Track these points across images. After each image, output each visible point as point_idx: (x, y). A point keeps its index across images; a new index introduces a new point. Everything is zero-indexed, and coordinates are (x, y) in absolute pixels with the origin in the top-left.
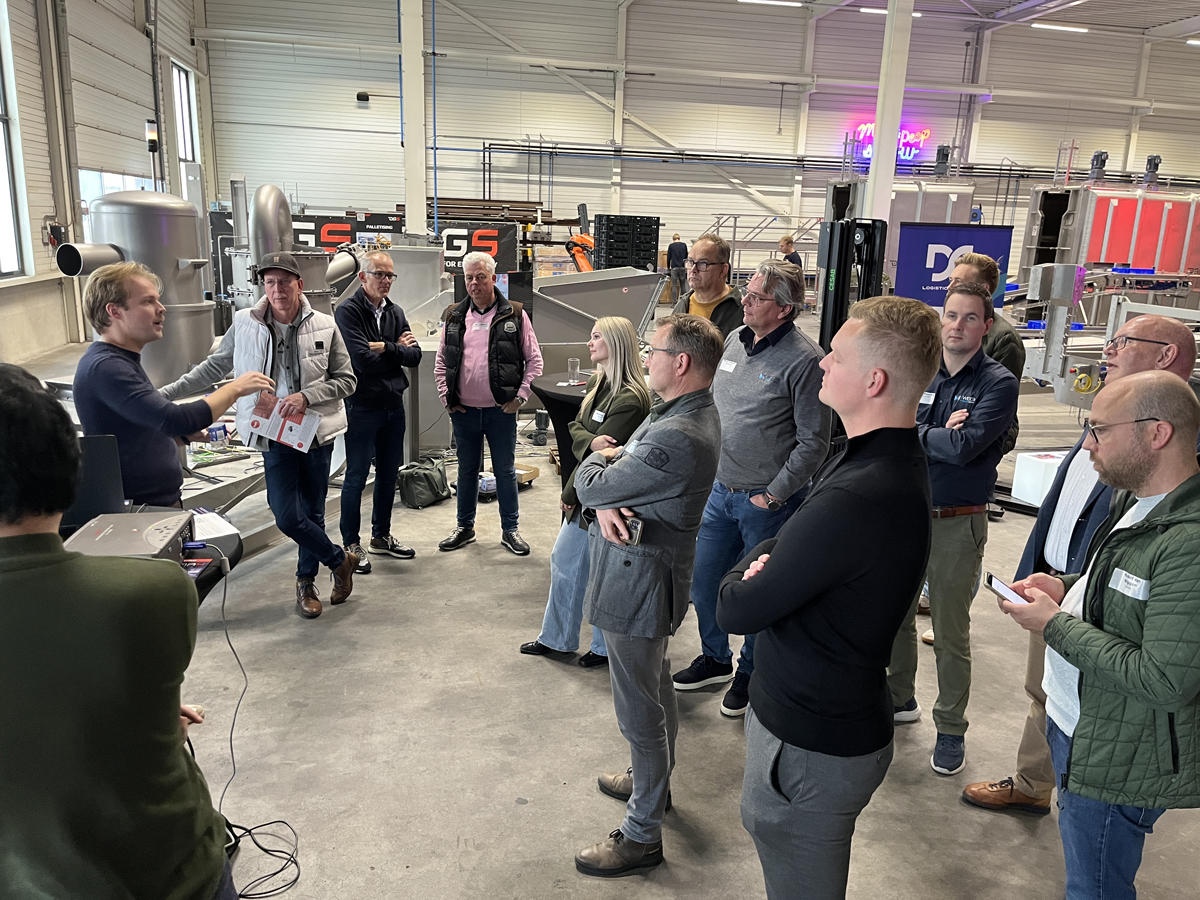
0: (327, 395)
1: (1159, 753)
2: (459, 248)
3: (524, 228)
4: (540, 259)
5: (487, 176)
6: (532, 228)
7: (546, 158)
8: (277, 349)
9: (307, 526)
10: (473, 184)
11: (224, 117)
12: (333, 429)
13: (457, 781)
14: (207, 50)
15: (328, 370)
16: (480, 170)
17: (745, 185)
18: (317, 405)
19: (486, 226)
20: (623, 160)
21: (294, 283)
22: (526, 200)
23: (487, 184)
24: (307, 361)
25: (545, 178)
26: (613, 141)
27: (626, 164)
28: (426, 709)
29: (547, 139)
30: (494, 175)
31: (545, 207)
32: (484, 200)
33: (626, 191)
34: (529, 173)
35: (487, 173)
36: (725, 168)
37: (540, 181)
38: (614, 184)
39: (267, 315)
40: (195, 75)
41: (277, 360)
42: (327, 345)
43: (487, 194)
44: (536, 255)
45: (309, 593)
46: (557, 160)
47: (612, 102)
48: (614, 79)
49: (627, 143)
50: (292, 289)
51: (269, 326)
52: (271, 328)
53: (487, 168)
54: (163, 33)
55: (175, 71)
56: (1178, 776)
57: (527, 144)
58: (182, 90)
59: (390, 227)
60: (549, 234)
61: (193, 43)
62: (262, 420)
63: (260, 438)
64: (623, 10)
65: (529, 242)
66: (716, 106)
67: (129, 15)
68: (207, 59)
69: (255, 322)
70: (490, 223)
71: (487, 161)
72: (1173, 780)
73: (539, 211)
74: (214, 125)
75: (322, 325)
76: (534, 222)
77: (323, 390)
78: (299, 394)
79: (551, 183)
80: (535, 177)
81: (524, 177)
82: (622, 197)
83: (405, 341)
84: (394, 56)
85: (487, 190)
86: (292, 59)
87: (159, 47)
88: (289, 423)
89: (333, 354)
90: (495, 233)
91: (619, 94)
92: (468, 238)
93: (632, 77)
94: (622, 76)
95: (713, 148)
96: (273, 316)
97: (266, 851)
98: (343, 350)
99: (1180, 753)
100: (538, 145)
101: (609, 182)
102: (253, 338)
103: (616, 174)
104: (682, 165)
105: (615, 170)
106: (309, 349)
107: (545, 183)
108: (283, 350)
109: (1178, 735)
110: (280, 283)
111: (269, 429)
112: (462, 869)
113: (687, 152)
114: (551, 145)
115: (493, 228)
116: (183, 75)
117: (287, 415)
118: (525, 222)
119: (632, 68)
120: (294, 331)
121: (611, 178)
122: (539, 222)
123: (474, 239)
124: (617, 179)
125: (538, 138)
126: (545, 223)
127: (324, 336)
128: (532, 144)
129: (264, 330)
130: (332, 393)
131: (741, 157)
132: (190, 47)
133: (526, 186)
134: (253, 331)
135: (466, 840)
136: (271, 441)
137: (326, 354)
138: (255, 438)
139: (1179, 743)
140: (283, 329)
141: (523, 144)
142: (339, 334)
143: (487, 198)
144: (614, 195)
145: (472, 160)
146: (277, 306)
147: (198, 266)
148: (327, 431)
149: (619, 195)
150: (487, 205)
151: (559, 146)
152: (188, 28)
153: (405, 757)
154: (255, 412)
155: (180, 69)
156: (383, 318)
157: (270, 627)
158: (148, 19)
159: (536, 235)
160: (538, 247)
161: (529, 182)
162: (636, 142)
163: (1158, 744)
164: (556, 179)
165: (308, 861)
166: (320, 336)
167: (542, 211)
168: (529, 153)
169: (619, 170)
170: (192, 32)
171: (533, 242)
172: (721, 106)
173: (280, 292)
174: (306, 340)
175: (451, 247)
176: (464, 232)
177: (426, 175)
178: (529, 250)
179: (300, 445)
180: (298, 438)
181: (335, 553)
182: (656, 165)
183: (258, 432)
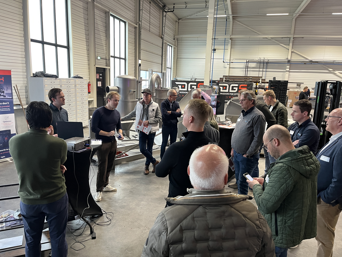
0: (154, 122)
1: (272, 229)
2: (235, 90)
3: (256, 84)
4: (260, 93)
5: (247, 70)
6: (258, 84)
7: (265, 64)
8: (144, 110)
9: (147, 152)
10: (242, 72)
11: (180, 57)
12: (154, 130)
13: (153, 215)
14: (178, 41)
15: (155, 116)
16: (245, 68)
17: (334, 71)
18: (151, 124)
19: (243, 84)
20: (290, 64)
21: (149, 96)
22: (258, 76)
23: (246, 72)
24: (150, 113)
25: (264, 70)
26: (287, 58)
27: (292, 65)
28: (157, 199)
29: (266, 59)
30: (249, 69)
31: (263, 78)
32: (245, 76)
33: (291, 73)
34: (259, 68)
35: (247, 69)
36: (327, 65)
37: (263, 71)
38: (287, 71)
39: (143, 103)
40: (174, 47)
41: (144, 112)
42: (155, 110)
43: (246, 75)
44: (259, 92)
45: (147, 168)
46: (268, 64)
47: (288, 47)
48: (290, 40)
49: (292, 59)
50: (149, 97)
51: (143, 105)
52: (144, 106)
53: (247, 67)
54: (166, 37)
55: (169, 46)
56: (278, 237)
57: (260, 60)
58: (170, 51)
59: (216, 84)
60: (264, 86)
61: (174, 39)
62: (139, 126)
63: (139, 130)
64: (294, 20)
65: (258, 88)
66: (325, 46)
67: (158, 34)
68: (177, 43)
69: (141, 104)
70: (245, 83)
71: (247, 65)
72: (276, 238)
73: (261, 80)
74: (177, 59)
75: (155, 105)
76: (259, 82)
77: (153, 120)
78: (147, 121)
79: (266, 71)
80: (262, 70)
81: (258, 70)
82: (289, 75)
83: (178, 111)
84: (224, 39)
85: (246, 73)
86: (197, 41)
87: (164, 41)
88: (145, 127)
89: (157, 112)
90: (246, 86)
91: (291, 44)
92: (238, 87)
93: (295, 39)
94: (292, 39)
95: (323, 59)
96: (145, 103)
97: (107, 218)
98: (160, 111)
99: (278, 230)
100: (263, 60)
101: (285, 71)
102: (140, 108)
103: (288, 68)
104: (311, 65)
105: (287, 67)
106: (151, 111)
107: (264, 71)
108: (145, 111)
109: (278, 225)
110: (146, 95)
111: (141, 128)
112: (142, 232)
113: (313, 61)
114: (267, 60)
115: (246, 84)
116: (171, 47)
117: (144, 125)
118: (256, 82)
119: (295, 36)
120: (148, 106)
121: (286, 69)
122: (261, 82)
123: (240, 87)
124: (288, 70)
125: (263, 58)
126: (262, 83)
127: (155, 108)
128: (261, 60)
129: (142, 106)
130: (155, 121)
131: (333, 62)
132: (173, 40)
133: (258, 72)
134: (140, 106)
135: (147, 227)
136: (141, 131)
137: (155, 112)
138: (138, 130)
139: (278, 227)
140: (146, 106)
141: (258, 60)
142: (159, 108)
143: (246, 76)
144: (286, 74)
145: (243, 65)
146: (145, 100)
147: (134, 91)
148: (153, 130)
149: (288, 74)
150: (246, 78)
151: (269, 60)
152: (173, 36)
153: (146, 207)
154: (138, 124)
155: (170, 46)
156: (172, 106)
157: (136, 175)
158: (162, 34)
159: (260, 86)
160: (259, 90)
161: (259, 71)
162: (295, 58)
163: (272, 226)
164: (268, 70)
165: (113, 221)
166: (154, 108)
167: (262, 79)
168: (260, 63)
169: (289, 67)
170: (174, 36)
171: (259, 88)
172: (326, 46)
173: (146, 97)
174: (150, 109)
175: (233, 89)
176: (237, 85)
177: (229, 70)
178: (257, 90)
179: (147, 133)
180: (147, 131)
181: (153, 160)
182: (302, 65)
183: (138, 129)
